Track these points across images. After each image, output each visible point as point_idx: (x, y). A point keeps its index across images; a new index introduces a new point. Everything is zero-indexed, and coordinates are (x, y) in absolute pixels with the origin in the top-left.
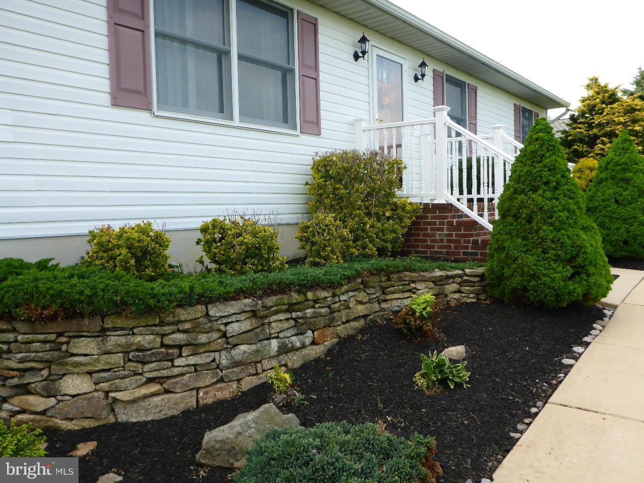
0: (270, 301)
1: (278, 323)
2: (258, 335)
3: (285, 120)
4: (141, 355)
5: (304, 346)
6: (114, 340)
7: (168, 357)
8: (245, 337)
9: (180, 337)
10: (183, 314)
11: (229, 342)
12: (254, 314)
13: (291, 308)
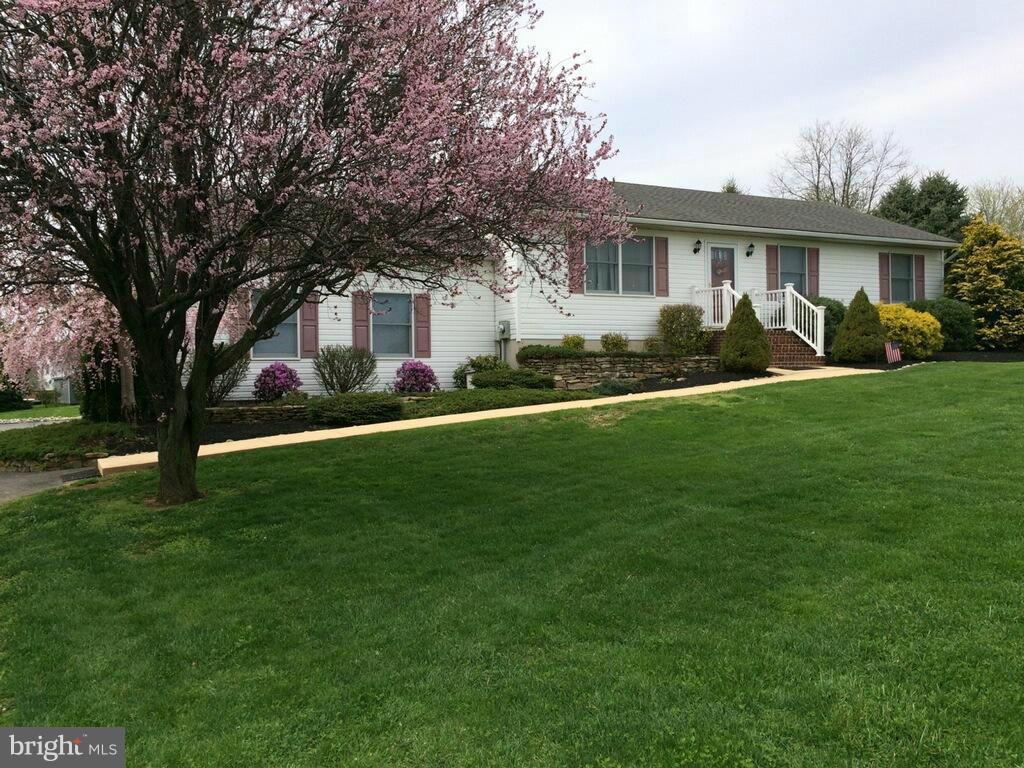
0: (617, 359)
1: (619, 367)
2: (612, 369)
3: (649, 290)
4: (575, 370)
5: (629, 377)
6: (568, 365)
7: (584, 371)
8: (606, 369)
9: (587, 367)
10: (588, 359)
11: (602, 370)
12: (611, 362)
13: (625, 362)
